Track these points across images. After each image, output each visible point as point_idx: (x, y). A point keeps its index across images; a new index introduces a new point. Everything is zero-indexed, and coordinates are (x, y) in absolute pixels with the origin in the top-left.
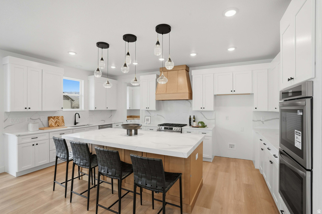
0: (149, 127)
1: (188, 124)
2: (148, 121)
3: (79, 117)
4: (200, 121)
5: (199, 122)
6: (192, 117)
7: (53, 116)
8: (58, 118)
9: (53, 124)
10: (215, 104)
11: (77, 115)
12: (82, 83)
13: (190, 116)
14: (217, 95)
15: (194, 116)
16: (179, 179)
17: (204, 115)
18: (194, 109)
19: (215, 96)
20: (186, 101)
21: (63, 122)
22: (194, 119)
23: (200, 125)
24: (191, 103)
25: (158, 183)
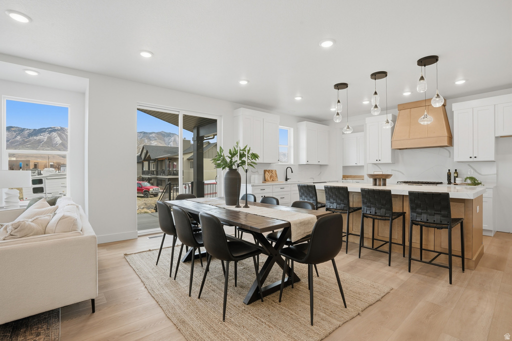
1: (445, 181)
3: (292, 172)
4: (469, 176)
5: (467, 178)
6: (452, 172)
7: (268, 169)
8: (272, 171)
9: (269, 178)
10: (497, 152)
11: (289, 170)
12: (291, 131)
13: (449, 170)
14: (501, 137)
15: (456, 170)
16: (460, 224)
17: (474, 169)
18: (456, 159)
19: (497, 138)
20: (444, 148)
21: (277, 176)
22: (456, 175)
23: (469, 181)
24: (450, 152)
25: (442, 218)
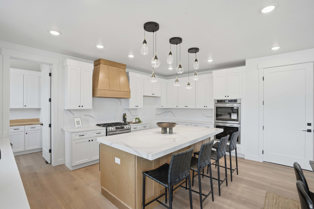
0: (94, 131)
2: (79, 124)
17: (130, 113)
20: (117, 100)
24: (121, 102)
